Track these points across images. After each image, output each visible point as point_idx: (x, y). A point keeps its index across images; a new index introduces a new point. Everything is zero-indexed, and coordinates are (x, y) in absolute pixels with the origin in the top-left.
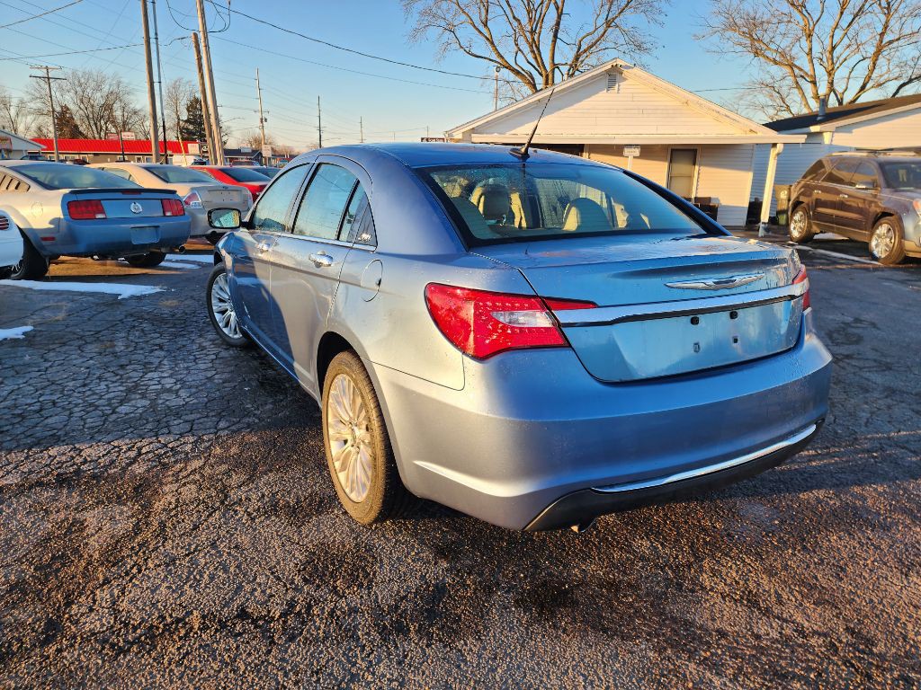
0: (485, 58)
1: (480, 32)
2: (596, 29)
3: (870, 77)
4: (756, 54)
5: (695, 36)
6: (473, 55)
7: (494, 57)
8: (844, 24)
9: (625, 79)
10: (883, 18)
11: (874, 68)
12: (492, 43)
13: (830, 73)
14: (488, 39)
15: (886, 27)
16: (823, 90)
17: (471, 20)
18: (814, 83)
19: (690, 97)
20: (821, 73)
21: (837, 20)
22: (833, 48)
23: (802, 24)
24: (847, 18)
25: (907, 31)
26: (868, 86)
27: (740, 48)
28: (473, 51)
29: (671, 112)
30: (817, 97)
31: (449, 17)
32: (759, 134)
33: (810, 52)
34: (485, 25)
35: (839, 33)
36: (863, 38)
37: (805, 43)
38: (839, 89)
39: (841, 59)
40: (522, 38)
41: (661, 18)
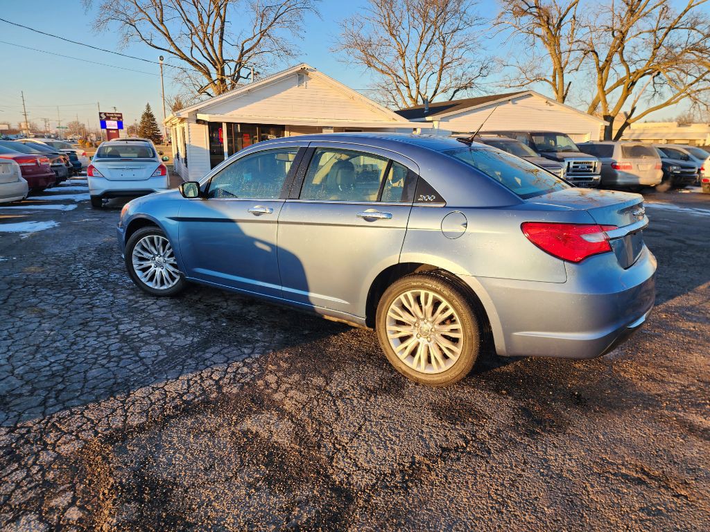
0: (166, 50)
1: (159, 29)
2: (255, 36)
3: (438, 85)
4: (369, 65)
5: (331, 49)
6: (153, 46)
7: (173, 49)
8: (422, 50)
9: (310, 79)
10: (442, 48)
11: (440, 80)
12: (169, 38)
13: (417, 82)
14: (165, 34)
15: (444, 53)
16: (414, 94)
17: (149, 17)
18: (408, 87)
19: (354, 93)
20: (411, 80)
21: (418, 47)
22: (418, 65)
23: (397, 47)
24: (424, 47)
25: (456, 56)
26: (438, 92)
27: (359, 61)
28: (153, 43)
29: (343, 104)
30: (411, 97)
31: (129, 13)
32: (399, 122)
33: (404, 68)
34: (162, 23)
35: (420, 56)
36: (433, 60)
37: (401, 61)
38: (423, 93)
39: (423, 73)
40: (196, 36)
41: (302, 34)
